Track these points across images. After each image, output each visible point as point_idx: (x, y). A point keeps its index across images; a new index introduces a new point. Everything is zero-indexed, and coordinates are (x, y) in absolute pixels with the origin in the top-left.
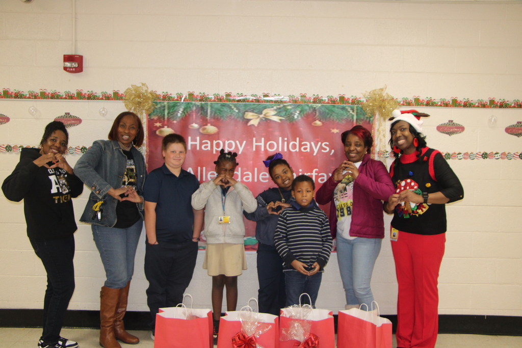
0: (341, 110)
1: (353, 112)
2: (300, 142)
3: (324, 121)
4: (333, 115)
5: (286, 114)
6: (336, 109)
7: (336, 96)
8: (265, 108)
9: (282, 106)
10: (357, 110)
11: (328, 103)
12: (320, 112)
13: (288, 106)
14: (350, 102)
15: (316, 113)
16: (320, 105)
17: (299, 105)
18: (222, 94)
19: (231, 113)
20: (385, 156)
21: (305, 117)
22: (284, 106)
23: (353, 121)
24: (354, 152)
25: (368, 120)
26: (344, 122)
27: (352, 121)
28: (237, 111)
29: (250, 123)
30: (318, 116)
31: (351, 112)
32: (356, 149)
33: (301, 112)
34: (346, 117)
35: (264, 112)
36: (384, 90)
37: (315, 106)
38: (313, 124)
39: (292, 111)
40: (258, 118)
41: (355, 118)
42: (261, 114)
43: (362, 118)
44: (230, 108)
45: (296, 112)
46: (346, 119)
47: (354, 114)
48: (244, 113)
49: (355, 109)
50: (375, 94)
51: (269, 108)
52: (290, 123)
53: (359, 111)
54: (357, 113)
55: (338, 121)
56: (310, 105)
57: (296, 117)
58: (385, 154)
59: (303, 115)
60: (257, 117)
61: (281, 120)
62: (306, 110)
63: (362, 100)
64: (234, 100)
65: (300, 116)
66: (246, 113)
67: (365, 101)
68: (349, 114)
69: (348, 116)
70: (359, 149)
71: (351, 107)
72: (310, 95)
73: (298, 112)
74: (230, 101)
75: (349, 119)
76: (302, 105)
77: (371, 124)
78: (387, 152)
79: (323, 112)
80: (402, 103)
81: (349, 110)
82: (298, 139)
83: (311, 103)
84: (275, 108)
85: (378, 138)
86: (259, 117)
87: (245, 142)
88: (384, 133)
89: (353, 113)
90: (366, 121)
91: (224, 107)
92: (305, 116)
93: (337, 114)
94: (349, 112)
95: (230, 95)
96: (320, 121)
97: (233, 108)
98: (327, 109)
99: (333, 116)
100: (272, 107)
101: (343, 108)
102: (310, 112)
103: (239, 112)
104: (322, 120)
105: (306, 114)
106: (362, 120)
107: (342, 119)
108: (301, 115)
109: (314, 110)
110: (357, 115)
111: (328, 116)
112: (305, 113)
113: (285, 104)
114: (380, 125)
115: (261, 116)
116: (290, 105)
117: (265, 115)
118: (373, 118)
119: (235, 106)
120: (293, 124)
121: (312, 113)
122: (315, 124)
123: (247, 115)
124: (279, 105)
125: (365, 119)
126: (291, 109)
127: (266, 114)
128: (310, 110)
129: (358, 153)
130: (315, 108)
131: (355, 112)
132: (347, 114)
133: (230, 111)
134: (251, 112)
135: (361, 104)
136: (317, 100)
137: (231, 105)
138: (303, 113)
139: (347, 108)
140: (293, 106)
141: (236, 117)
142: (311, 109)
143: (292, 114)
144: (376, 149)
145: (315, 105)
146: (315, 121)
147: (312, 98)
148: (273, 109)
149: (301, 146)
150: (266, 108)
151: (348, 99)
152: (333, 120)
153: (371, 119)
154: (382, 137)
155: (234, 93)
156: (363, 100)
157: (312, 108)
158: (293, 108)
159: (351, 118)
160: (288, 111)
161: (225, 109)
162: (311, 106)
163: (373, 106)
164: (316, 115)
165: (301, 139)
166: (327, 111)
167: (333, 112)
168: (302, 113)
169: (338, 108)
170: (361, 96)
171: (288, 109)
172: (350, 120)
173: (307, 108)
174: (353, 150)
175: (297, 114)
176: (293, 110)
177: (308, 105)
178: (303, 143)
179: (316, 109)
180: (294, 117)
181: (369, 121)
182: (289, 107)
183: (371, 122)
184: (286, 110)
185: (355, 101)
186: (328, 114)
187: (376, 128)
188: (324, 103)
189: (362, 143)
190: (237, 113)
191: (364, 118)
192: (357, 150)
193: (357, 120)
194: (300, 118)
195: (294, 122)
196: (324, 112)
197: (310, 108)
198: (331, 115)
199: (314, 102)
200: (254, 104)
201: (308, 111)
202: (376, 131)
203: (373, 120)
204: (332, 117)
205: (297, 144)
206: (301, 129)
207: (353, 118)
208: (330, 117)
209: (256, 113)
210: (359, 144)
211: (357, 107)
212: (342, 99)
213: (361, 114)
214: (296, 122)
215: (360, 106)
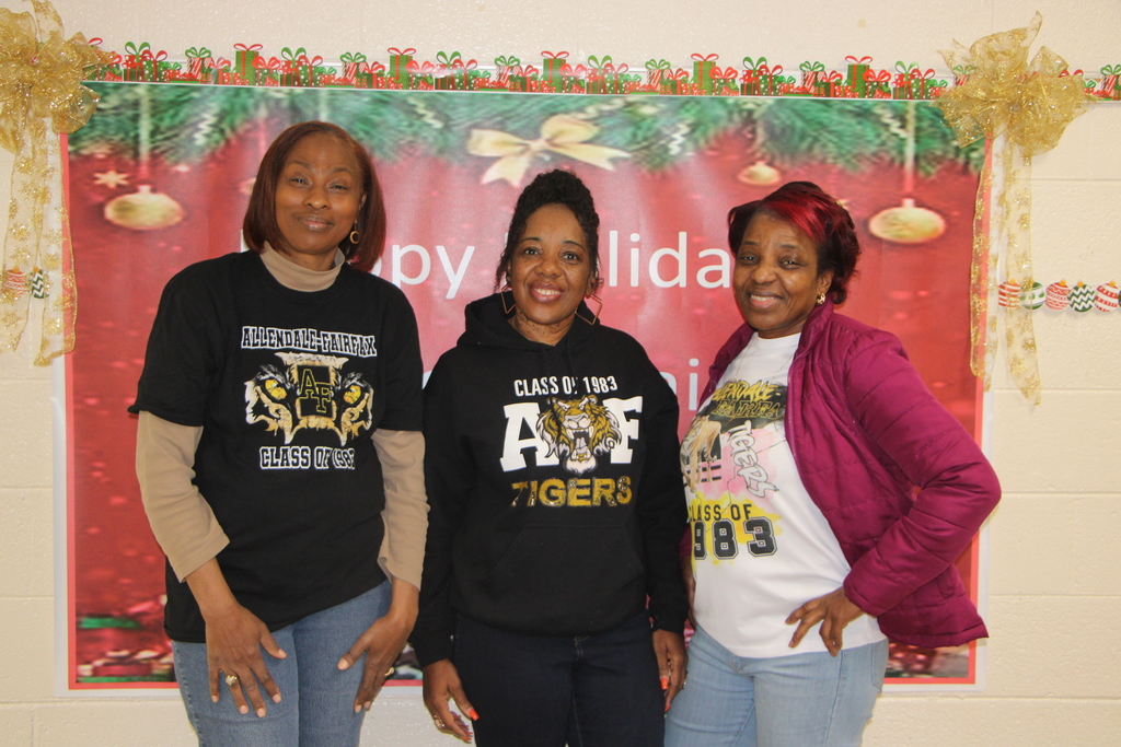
0: (853, 121)
1: (903, 127)
2: (693, 250)
3: (787, 166)
4: (823, 140)
5: (634, 135)
6: (836, 117)
7: (835, 64)
8: (551, 112)
9: (618, 103)
10: (919, 118)
11: (804, 91)
12: (770, 130)
13: (644, 103)
14: (891, 86)
15: (753, 132)
16: (769, 100)
17: (687, 102)
18: (377, 54)
19: (415, 134)
20: (1028, 302)
21: (712, 149)
22: (629, 104)
23: (902, 164)
24: (767, 290)
25: (961, 160)
26: (866, 168)
27: (897, 163)
28: (438, 125)
29: (491, 175)
30: (763, 145)
31: (895, 126)
32: (778, 277)
33: (694, 127)
34: (873, 148)
35: (550, 127)
36: (1031, 34)
37: (750, 106)
38: (743, 179)
39: (657, 125)
40: (522, 153)
41: (910, 150)
42: (536, 135)
43: (939, 153)
44: (410, 111)
45: (677, 130)
46: (875, 154)
47: (908, 134)
48: (468, 136)
49: (911, 117)
50: (991, 55)
51: (567, 112)
52: (652, 172)
53: (925, 124)
54: (918, 130)
55: (841, 164)
56: (731, 100)
57: (674, 149)
58: (1028, 294)
59: (702, 142)
60: (520, 148)
61: (613, 160)
62: (716, 120)
63: (938, 78)
64: (424, 81)
65: (690, 146)
66: (476, 133)
67: (951, 84)
68: (885, 135)
69: (883, 144)
70: (793, 279)
71: (894, 108)
72: (732, 59)
73: (685, 130)
74: (411, 82)
75: (887, 158)
76: (698, 102)
77: (975, 174)
78: (1036, 285)
79: (783, 130)
80: (1099, 87)
81: (887, 118)
82: (683, 236)
83: (735, 91)
84: (591, 111)
85: (1001, 231)
86: (527, 148)
87: (470, 250)
88: (1024, 210)
89: (902, 134)
90: (953, 162)
91: (383, 110)
92: (713, 143)
93: (840, 135)
94: (886, 126)
95: (410, 61)
96: (770, 164)
97: (421, 111)
98: (800, 115)
99: (824, 146)
100: (581, 110)
101: (863, 114)
102: (732, 128)
103: (447, 127)
104: (777, 163)
105: (716, 138)
106: (938, 160)
107: (859, 157)
108: (696, 142)
109: (749, 119)
110: (917, 140)
111: (804, 145)
112: (711, 132)
113: (632, 98)
114: (1009, 179)
115: (537, 145)
116: (653, 102)
117: (549, 141)
118: (982, 150)
119: (431, 104)
120: (664, 177)
121: (738, 132)
122: (751, 176)
123: (479, 141)
124: (607, 102)
125: (951, 156)
126: (654, 118)
127: (555, 136)
128: (730, 119)
129: (784, 295)
130: (750, 112)
131: (911, 126)
132: (878, 136)
133: (411, 125)
134: (492, 128)
135: (937, 95)
136: (758, 80)
137: (412, 101)
138: (704, 134)
139: (878, 111)
140: (663, 106)
141: (433, 151)
142: (736, 117)
143: (658, 135)
144: (990, 275)
145: (749, 102)
146: (753, 164)
147: (741, 74)
148: (582, 116)
149: (694, 264)
150: (554, 114)
151: (884, 73)
152: (823, 162)
153: (974, 155)
154: (1015, 228)
155: (425, 54)
156: (944, 78)
157: (741, 111)
158: (663, 112)
159: (894, 153)
160: (644, 125)
161: (391, 117)
162: (736, 104)
163: (985, 102)
164: (753, 140)
165: (696, 239)
166: (799, 124)
167: (822, 126)
168: (697, 134)
169: (842, 112)
170: (937, 62)
171: (644, 118)
172: (892, 160)
173: (721, 112)
174: (767, 284)
175: (679, 138)
176: (663, 121)
177: (723, 102)
178: (702, 254)
179: (756, 115)
180: (666, 150)
181: (967, 163)
182: (647, 110)
183: (971, 167)
184: (637, 122)
185: (912, 84)
186: (803, 137)
187: (994, 193)
188: (787, 92)
189: (810, 257)
190: (441, 132)
191: (946, 152)
192: (782, 283)
193: (917, 158)
194: (690, 154)
195: (668, 168)
196: (787, 130)
197: (730, 113)
198: (816, 140)
199: (750, 88)
200: (506, 97)
201: (723, 123)
202: (993, 201)
203: (982, 157)
204: (817, 149)
205: (681, 256)
206: (697, 197)
207: (901, 153)
208: (810, 148)
209: (515, 133)
210: (794, 257)
211: (917, 108)
212: (861, 75)
213: (932, 136)
214: (676, 169)
215: (931, 102)
